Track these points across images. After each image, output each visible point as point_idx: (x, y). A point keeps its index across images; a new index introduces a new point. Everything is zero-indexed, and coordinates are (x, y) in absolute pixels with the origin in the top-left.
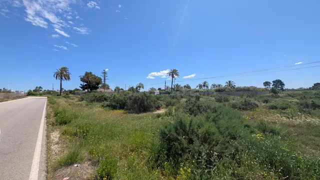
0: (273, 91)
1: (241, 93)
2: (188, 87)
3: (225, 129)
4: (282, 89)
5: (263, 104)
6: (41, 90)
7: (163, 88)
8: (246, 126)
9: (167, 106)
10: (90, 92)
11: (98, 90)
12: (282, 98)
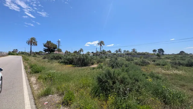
0: (158, 55)
1: (140, 56)
2: (110, 52)
3: (132, 76)
4: (163, 54)
5: (152, 63)
6: (17, 52)
7: (95, 52)
8: (143, 74)
9: (98, 63)
10: (50, 54)
11: (55, 52)
12: (163, 59)
